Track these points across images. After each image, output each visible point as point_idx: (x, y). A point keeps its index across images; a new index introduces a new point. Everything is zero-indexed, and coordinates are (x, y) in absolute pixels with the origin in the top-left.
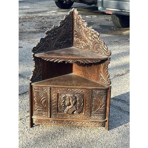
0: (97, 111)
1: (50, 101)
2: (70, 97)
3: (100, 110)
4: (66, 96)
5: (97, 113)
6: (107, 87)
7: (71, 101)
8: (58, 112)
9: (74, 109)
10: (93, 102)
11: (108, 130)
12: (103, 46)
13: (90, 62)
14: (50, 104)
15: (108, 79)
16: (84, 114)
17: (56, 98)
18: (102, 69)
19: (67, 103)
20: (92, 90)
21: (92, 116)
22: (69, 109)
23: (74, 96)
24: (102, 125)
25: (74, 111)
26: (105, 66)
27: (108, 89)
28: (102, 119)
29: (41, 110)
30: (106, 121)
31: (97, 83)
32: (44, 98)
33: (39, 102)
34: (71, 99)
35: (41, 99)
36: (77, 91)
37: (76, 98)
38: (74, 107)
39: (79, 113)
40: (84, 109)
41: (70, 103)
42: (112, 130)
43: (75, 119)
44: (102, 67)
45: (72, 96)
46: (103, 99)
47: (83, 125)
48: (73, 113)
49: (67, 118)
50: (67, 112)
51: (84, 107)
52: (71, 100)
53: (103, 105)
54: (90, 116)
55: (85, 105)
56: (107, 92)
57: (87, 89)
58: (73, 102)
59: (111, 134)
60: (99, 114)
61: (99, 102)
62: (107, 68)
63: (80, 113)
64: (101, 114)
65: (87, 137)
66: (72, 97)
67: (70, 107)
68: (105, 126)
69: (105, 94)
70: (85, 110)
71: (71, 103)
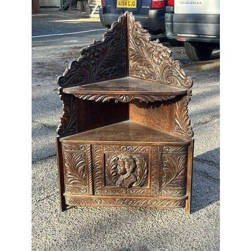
0: (171, 183)
1: (92, 168)
2: (125, 160)
3: (177, 179)
4: (118, 159)
5: (171, 186)
6: (186, 141)
7: (126, 167)
8: (105, 185)
9: (133, 179)
10: (163, 167)
11: (191, 213)
12: (178, 71)
13: (156, 99)
14: (92, 172)
15: (189, 127)
16: (149, 187)
17: (102, 161)
18: (177, 111)
19: (120, 169)
20: (161, 147)
21: (163, 190)
22: (123, 180)
23: (131, 157)
24: (180, 205)
25: (133, 183)
26: (182, 105)
27: (189, 144)
28: (179, 195)
29: (78, 183)
30: (187, 198)
31: (169, 135)
32: (82, 163)
33: (74, 169)
34: (126, 163)
35: (76, 165)
36: (136, 149)
37: (135, 161)
38: (132, 176)
39: (141, 187)
40: (149, 180)
41: (125, 169)
42: (197, 212)
43: (135, 196)
44: (178, 108)
45: (128, 158)
46: (181, 162)
47: (148, 205)
48: (130, 186)
49: (122, 194)
50: (121, 185)
51: (149, 176)
52: (126, 165)
53: (180, 171)
54: (160, 190)
55: (151, 172)
56: (187, 150)
57: (154, 146)
58: (130, 168)
59: (196, 220)
60: (174, 187)
61: (174, 167)
62: (187, 108)
63: (143, 185)
64: (177, 186)
65: (155, 226)
66: (128, 160)
67: (126, 176)
68: (185, 207)
69: (184, 154)
70: (151, 180)
71: (127, 170)
